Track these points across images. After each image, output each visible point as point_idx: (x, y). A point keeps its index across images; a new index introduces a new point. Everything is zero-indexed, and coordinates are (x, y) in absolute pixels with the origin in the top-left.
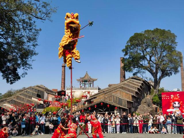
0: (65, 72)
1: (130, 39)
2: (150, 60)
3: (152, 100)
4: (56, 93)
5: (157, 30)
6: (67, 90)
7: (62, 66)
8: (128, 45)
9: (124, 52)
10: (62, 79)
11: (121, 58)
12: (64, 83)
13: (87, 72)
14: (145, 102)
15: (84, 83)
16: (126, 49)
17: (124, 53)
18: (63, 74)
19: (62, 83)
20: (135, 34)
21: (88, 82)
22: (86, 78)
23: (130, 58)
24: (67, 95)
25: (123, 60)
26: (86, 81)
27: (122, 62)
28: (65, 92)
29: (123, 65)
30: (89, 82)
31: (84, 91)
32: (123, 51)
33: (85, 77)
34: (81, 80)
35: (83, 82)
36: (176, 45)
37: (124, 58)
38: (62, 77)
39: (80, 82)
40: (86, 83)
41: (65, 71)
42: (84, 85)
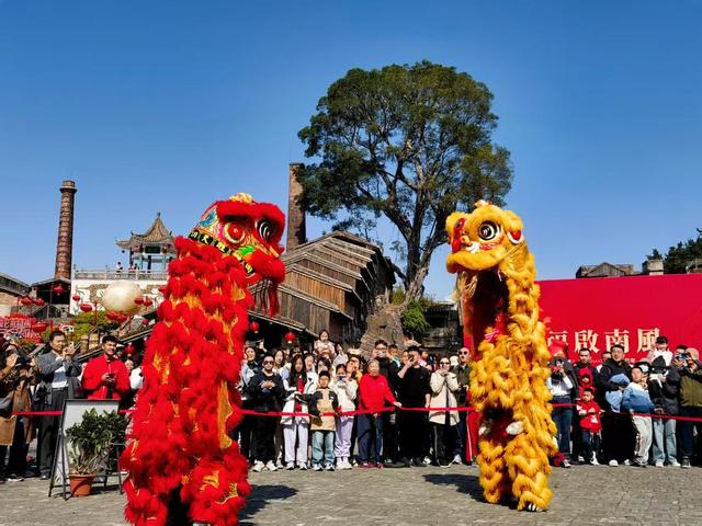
0: (72, 213)
1: (330, 90)
2: (399, 175)
3: (402, 320)
4: (30, 290)
5: (425, 69)
6: (77, 278)
7: (62, 190)
8: (322, 114)
9: (306, 140)
10: (60, 238)
11: (292, 165)
12: (69, 257)
13: (159, 214)
14: (384, 327)
15: (145, 255)
16: (312, 127)
17: (307, 146)
18: (64, 219)
19: (58, 253)
20: (351, 73)
21: (161, 253)
22: (156, 238)
23: (326, 164)
24: (77, 299)
25: (301, 172)
26: (155, 249)
27: (298, 180)
28: (67, 286)
29: (299, 190)
30: (165, 251)
31: (144, 284)
32: (302, 135)
33: (150, 233)
34: (135, 242)
35: (141, 250)
36: (495, 126)
37: (302, 166)
38: (60, 232)
39: (132, 253)
40: (154, 256)
41: (72, 209)
42: (146, 264)
